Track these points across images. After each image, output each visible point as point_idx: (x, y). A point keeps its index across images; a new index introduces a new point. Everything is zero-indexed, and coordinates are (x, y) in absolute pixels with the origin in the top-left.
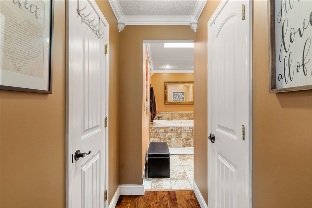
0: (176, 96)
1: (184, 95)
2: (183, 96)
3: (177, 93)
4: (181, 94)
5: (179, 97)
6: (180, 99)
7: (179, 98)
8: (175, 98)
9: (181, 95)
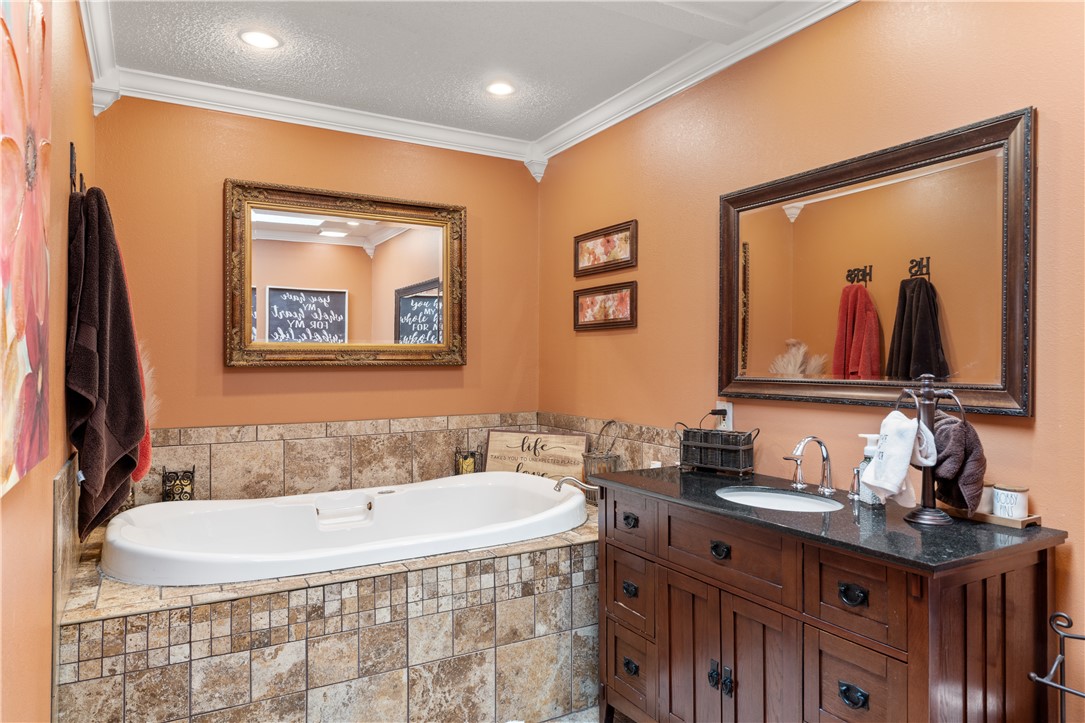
0: (288, 314)
1: (340, 312)
2: (334, 317)
3: (295, 298)
4: (325, 301)
5: (308, 318)
6: (314, 331)
7: (307, 325)
8: (284, 324)
9: (325, 310)
